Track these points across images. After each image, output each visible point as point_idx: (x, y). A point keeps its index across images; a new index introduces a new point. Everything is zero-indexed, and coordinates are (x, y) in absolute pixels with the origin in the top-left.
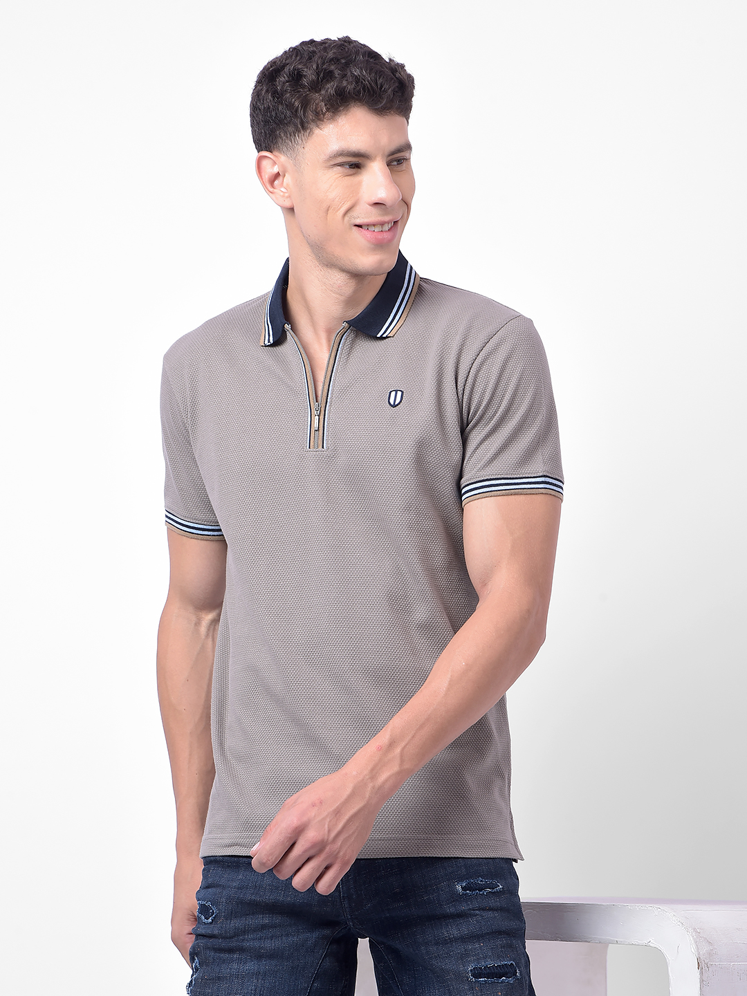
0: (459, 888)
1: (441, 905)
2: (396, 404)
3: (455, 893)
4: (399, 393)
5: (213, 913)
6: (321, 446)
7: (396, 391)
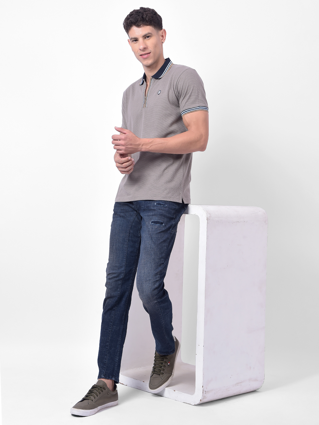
0: (156, 204)
2: (159, 94)
3: (154, 205)
4: (160, 91)
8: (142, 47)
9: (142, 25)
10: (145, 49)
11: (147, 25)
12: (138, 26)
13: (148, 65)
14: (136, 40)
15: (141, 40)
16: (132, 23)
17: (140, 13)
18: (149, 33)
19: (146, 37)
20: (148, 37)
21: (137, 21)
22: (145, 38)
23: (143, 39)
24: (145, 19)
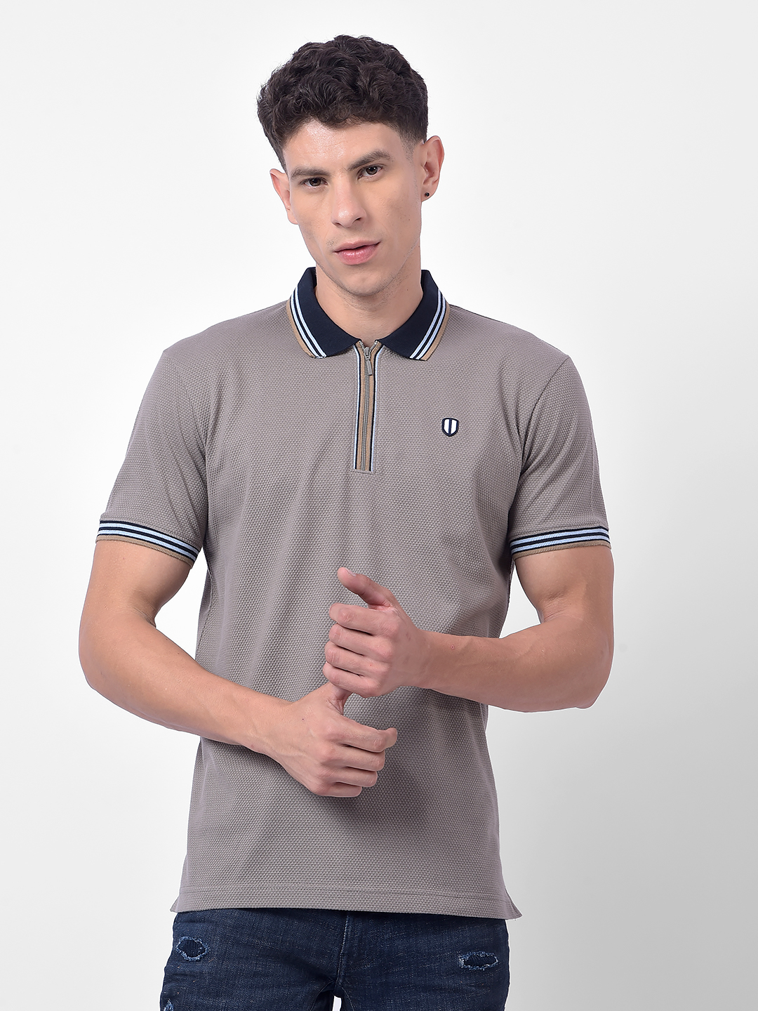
0: (462, 962)
1: (441, 976)
2: (452, 432)
3: (456, 965)
4: (454, 423)
5: (203, 951)
6: (368, 469)
7: (451, 420)
8: (345, 214)
9: (349, 121)
10: (358, 222)
11: (372, 120)
12: (333, 121)
13: (368, 290)
14: (317, 179)
15: (340, 182)
16: (308, 108)
17: (339, 64)
18: (379, 155)
19: (366, 168)
20: (372, 170)
21: (330, 102)
22: (360, 174)
23: (352, 181)
24: (366, 93)
